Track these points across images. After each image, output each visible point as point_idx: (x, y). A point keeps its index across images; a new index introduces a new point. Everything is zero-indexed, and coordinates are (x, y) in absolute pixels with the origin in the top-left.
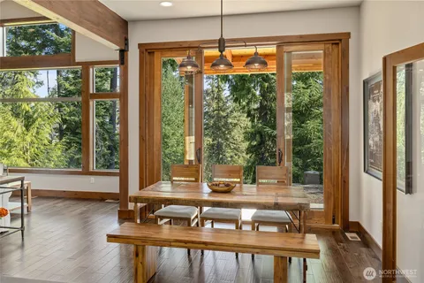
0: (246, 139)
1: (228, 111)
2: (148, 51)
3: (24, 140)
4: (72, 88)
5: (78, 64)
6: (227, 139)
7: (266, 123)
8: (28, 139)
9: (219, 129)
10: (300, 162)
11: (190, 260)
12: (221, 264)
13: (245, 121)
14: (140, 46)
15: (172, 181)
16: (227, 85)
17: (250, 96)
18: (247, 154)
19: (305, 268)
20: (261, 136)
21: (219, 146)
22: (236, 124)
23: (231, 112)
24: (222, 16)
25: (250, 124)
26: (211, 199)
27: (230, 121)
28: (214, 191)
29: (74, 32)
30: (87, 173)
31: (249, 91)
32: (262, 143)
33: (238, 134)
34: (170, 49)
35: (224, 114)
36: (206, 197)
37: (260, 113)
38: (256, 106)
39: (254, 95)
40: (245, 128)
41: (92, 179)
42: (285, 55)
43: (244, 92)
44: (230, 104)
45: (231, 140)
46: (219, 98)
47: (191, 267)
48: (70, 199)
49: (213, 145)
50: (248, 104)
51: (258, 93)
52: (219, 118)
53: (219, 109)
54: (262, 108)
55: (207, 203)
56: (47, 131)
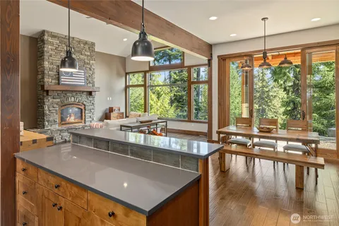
0: (283, 106)
1: (270, 87)
2: (223, 59)
3: (157, 105)
4: (178, 78)
5: (186, 67)
6: (269, 106)
7: (298, 95)
8: (159, 104)
9: (263, 99)
10: (325, 122)
11: (247, 166)
12: (264, 170)
13: (282, 94)
14: (218, 57)
15: (237, 126)
16: (269, 71)
17: (286, 78)
18: (283, 115)
19: (317, 176)
20: (294, 104)
21: (264, 110)
22: (275, 96)
23: (272, 88)
24: (265, 36)
25: (286, 96)
26: (259, 134)
27: (271, 94)
28: (260, 131)
29: (184, 53)
30: (190, 121)
31: (285, 74)
32: (295, 108)
33: (277, 103)
34: (235, 57)
35: (267, 90)
36: (256, 133)
37: (294, 89)
38: (291, 84)
39: (288, 77)
40: (282, 99)
41: (193, 124)
42: (307, 55)
43: (281, 75)
44: (272, 83)
45: (272, 106)
46: (263, 80)
47: (248, 169)
48: (181, 133)
49: (259, 110)
50: (284, 83)
51: (291, 75)
52: (263, 92)
53: (263, 86)
54: (295, 85)
55: (256, 136)
56: (167, 100)
